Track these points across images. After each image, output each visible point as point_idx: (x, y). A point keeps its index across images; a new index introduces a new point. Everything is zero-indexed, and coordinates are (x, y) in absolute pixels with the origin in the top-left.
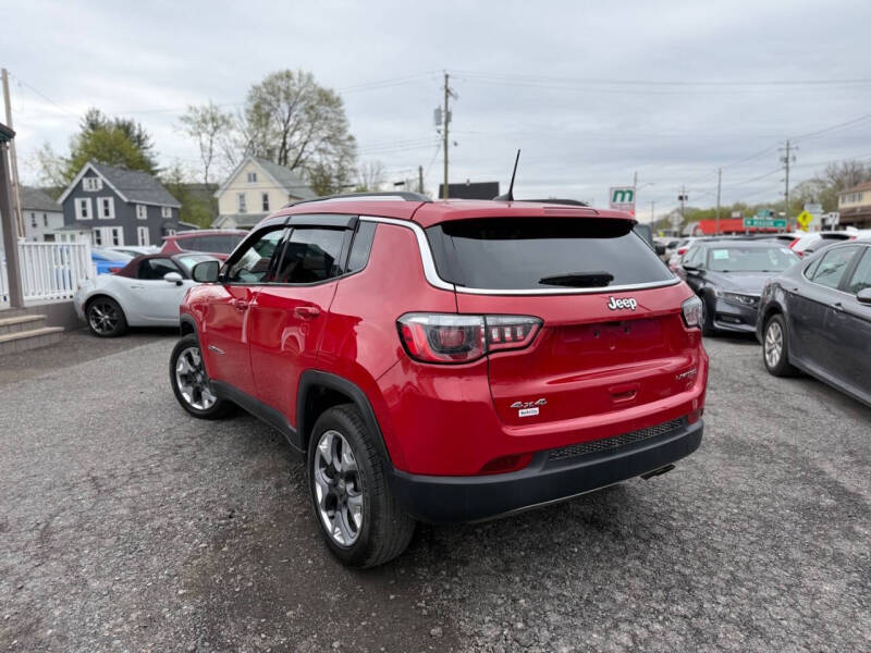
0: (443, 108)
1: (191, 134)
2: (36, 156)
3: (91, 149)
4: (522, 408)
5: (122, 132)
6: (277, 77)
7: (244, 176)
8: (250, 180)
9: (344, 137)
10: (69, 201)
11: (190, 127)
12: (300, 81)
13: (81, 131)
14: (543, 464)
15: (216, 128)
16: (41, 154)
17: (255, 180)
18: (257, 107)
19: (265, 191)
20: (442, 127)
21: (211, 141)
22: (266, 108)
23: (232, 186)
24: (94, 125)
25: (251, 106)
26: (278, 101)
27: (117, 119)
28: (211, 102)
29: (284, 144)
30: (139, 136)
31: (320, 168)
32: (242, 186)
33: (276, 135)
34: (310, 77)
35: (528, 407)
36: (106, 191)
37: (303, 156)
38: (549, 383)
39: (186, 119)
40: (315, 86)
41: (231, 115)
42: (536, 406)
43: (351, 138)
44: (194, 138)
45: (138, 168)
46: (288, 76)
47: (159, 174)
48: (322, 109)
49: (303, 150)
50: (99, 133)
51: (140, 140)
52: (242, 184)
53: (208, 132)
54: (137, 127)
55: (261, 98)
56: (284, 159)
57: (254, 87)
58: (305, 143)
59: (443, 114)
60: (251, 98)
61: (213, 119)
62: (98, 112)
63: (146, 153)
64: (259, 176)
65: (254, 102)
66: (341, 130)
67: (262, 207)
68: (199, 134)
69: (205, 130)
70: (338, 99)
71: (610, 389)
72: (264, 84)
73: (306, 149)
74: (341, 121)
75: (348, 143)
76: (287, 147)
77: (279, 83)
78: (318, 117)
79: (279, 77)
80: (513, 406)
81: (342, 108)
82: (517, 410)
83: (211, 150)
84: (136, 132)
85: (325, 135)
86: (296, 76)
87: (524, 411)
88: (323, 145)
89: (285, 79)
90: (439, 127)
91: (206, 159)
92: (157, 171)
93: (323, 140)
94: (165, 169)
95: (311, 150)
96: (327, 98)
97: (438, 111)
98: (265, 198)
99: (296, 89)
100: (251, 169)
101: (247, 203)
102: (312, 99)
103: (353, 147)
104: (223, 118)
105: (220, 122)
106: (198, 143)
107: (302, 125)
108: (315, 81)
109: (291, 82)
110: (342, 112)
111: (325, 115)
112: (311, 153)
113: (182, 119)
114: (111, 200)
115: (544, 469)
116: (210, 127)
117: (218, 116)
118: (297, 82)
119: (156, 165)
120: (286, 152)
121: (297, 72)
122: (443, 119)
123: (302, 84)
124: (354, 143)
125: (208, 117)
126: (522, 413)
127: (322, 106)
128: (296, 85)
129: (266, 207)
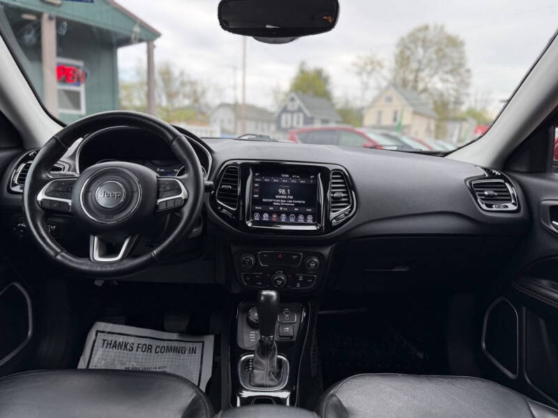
1: (356, 74)
5: (317, 75)
7: (384, 99)
8: (387, 101)
9: (463, 70)
10: (279, 117)
11: (356, 70)
12: (434, 31)
13: (295, 75)
18: (402, 52)
19: (395, 108)
21: (368, 78)
22: (408, 53)
23: (375, 106)
24: (302, 72)
25: (397, 51)
26: (417, 47)
27: (315, 68)
29: (416, 78)
31: (441, 95)
32: (382, 104)
33: (412, 71)
34: (442, 28)
36: (300, 110)
40: (445, 34)
41: (384, 60)
43: (468, 71)
44: (357, 76)
45: (322, 97)
46: (426, 28)
48: (448, 50)
50: (306, 75)
53: (367, 72)
55: (405, 45)
56: (415, 88)
57: (401, 39)
60: (398, 46)
61: (372, 63)
62: (305, 63)
64: (394, 98)
65: (400, 49)
66: (461, 65)
67: (392, 120)
69: (365, 71)
72: (409, 36)
74: (462, 58)
75: (465, 74)
76: (418, 79)
77: (419, 34)
78: (444, 56)
79: (420, 30)
81: (464, 48)
83: (367, 84)
85: (449, 69)
86: (432, 29)
88: (445, 77)
89: (424, 31)
95: (436, 81)
96: (454, 43)
99: (431, 37)
100: (389, 94)
101: (382, 117)
102: (442, 44)
103: (469, 77)
104: (378, 61)
105: (376, 65)
106: (360, 80)
107: (431, 64)
108: (446, 30)
109: (428, 32)
110: (463, 51)
111: (450, 55)
112: (436, 83)
114: (301, 116)
116: (369, 68)
117: (375, 61)
118: (432, 32)
120: (417, 83)
121: (433, 25)
123: (435, 33)
124: (470, 74)
125: (369, 61)
127: (449, 48)
128: (431, 34)
129: (395, 119)
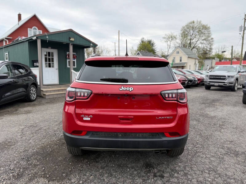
0: (243, 26)
1: (165, 42)
2: (130, 50)
3: (141, 48)
4: (84, 117)
5: (149, 43)
6: (190, 23)
7: (176, 52)
8: (177, 53)
9: (210, 39)
11: (165, 40)
12: (197, 23)
13: (139, 43)
14: (90, 135)
15: (172, 40)
16: (131, 50)
17: (178, 53)
19: (181, 56)
20: (242, 32)
21: (170, 43)
22: (186, 32)
23: (172, 55)
24: (142, 42)
25: (181, 32)
26: (190, 30)
27: (148, 40)
28: (171, 33)
29: (190, 42)
30: (153, 44)
32: (175, 55)
33: (188, 40)
34: (200, 22)
35: (86, 117)
37: (196, 45)
38: (95, 111)
39: (164, 38)
40: (202, 24)
41: (176, 36)
42: (89, 117)
43: (212, 39)
44: (166, 43)
45: (151, 52)
47: (156, 53)
49: (196, 43)
50: (144, 43)
51: (153, 45)
52: (175, 54)
53: (170, 41)
54: (152, 41)
55: (185, 30)
56: (190, 47)
57: (183, 27)
58: (197, 41)
59: (243, 28)
61: (171, 37)
62: (143, 38)
63: (154, 48)
64: (180, 52)
65: (183, 31)
66: (209, 37)
67: (179, 61)
68: (167, 41)
69: (169, 40)
70: (209, 27)
71: (119, 116)
72: (186, 26)
73: (197, 43)
74: (209, 34)
75: (211, 40)
76: (191, 43)
77: (190, 25)
78: (202, 33)
80: (81, 116)
81: (210, 30)
82: (83, 117)
83: (170, 46)
84: (152, 43)
85: (204, 38)
86: (196, 22)
87: (85, 118)
88: (202, 42)
89: (192, 23)
90: (240, 32)
91: (169, 48)
92: (156, 52)
93: (203, 40)
94: (158, 52)
95: (198, 43)
96: (206, 28)
97: (241, 27)
98: (181, 58)
99: (196, 26)
100: (178, 50)
101: (175, 59)
102: (200, 28)
103: (213, 41)
104: (174, 36)
105: (173, 38)
106: (167, 44)
107: (196, 36)
108: (202, 23)
109: (194, 24)
110: (210, 31)
111: (204, 33)
112: (199, 44)
113: (163, 38)
115: (90, 137)
116: (170, 39)
117: (173, 36)
118: (196, 24)
119: (156, 51)
120: (191, 44)
121: (196, 21)
122: (243, 30)
123: (197, 24)
124: (213, 40)
125: (170, 37)
126: (85, 119)
127: (203, 30)
128: (196, 25)
129: (181, 61)
